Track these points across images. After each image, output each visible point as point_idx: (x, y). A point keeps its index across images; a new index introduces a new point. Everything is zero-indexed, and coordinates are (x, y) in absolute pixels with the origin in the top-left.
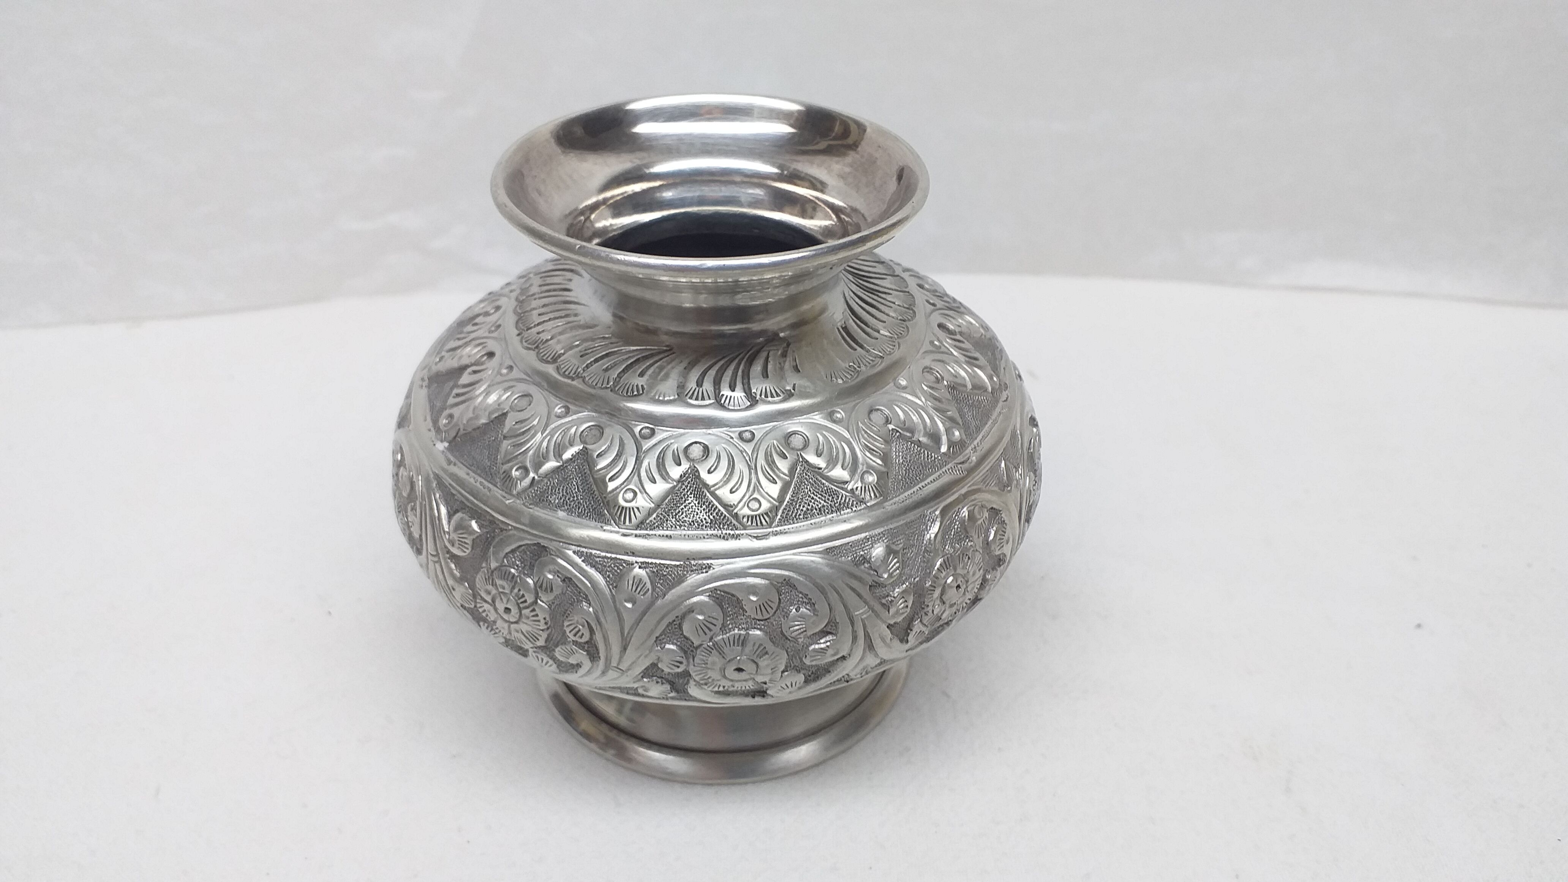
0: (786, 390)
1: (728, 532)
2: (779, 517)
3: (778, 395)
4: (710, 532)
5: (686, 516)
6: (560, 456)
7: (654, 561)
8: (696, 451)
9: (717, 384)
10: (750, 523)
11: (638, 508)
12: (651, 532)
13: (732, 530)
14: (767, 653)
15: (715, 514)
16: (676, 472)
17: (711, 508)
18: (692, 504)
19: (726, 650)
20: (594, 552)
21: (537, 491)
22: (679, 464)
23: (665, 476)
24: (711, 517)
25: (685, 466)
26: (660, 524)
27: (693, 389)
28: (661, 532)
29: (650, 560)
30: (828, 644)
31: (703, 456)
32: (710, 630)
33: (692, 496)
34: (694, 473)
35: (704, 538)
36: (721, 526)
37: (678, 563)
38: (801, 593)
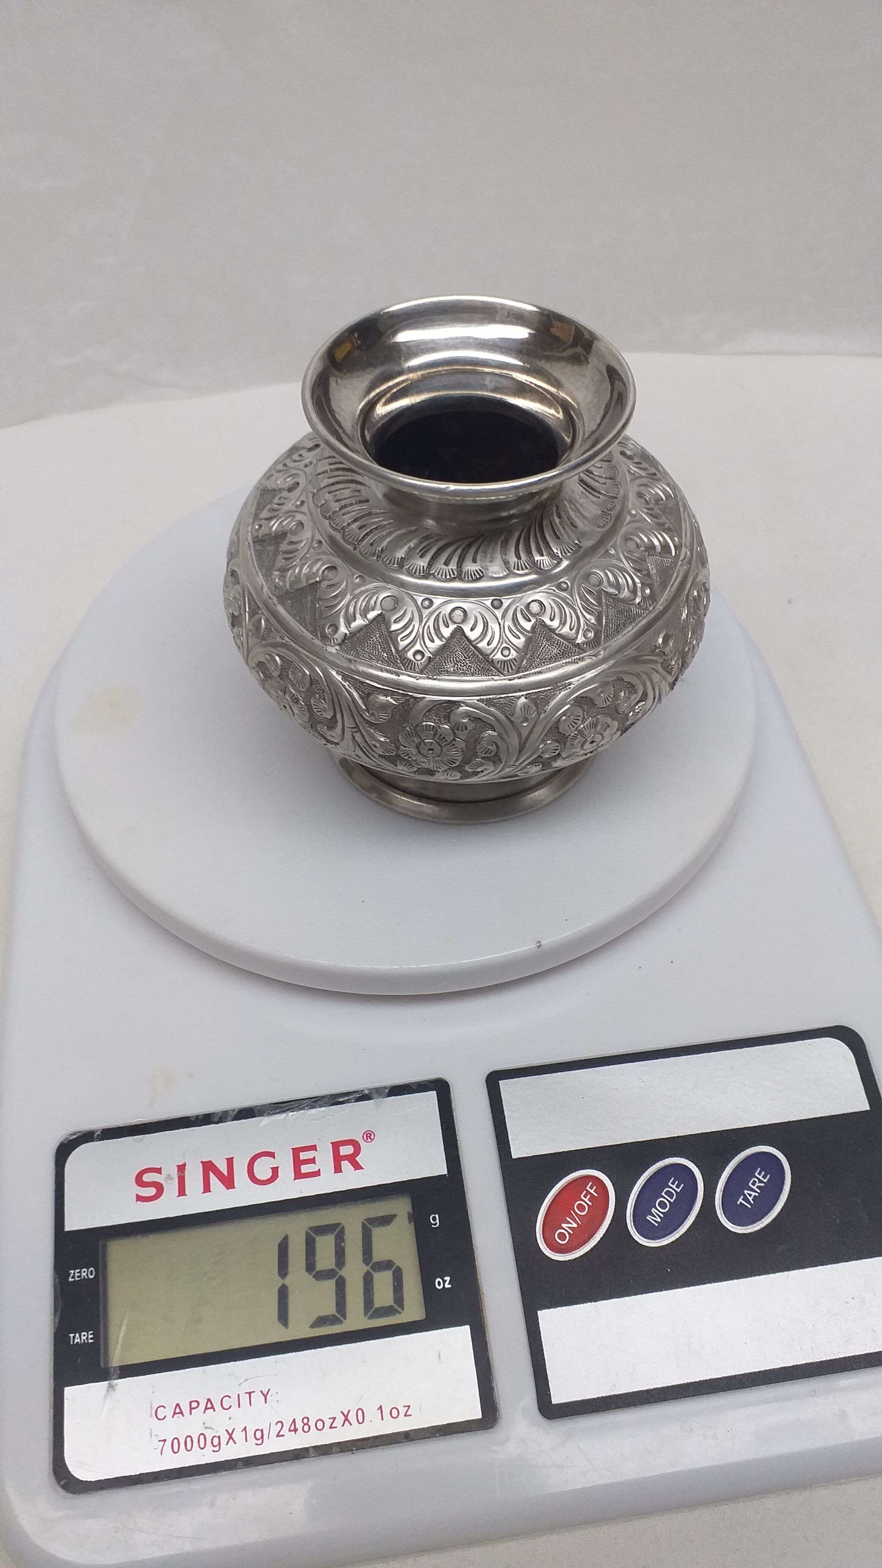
1: (575, 657)
2: (603, 637)
4: (564, 661)
5: (546, 655)
6: (441, 636)
7: (534, 691)
8: (535, 607)
9: (529, 552)
10: (588, 647)
11: (515, 659)
12: (526, 673)
13: (577, 655)
14: (609, 726)
15: (563, 648)
16: (528, 626)
17: (559, 645)
18: (547, 645)
19: (586, 733)
20: (491, 697)
21: (432, 666)
22: (528, 619)
23: (522, 631)
24: (562, 651)
25: (532, 619)
26: (530, 666)
27: (515, 562)
28: (533, 671)
29: (531, 692)
30: (640, 708)
31: (541, 610)
32: (576, 723)
33: (545, 640)
34: (541, 624)
35: (563, 666)
36: (570, 655)
37: (550, 688)
38: (626, 682)
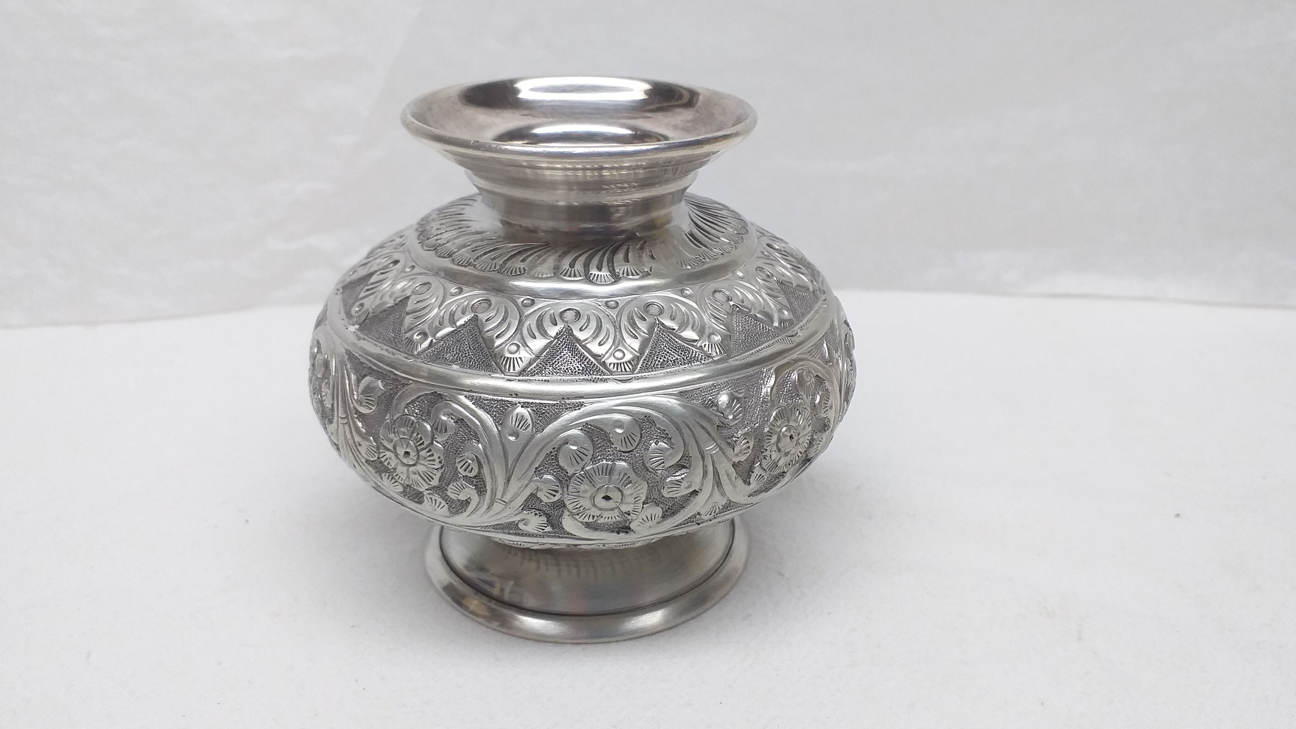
0: (644, 271)
1: (597, 377)
2: (640, 366)
3: (637, 274)
4: (581, 377)
5: (562, 365)
6: (455, 323)
7: (534, 401)
8: (570, 315)
9: (587, 266)
10: (615, 369)
11: (520, 358)
12: (531, 378)
13: (600, 375)
14: (630, 482)
15: (586, 363)
16: (553, 331)
17: (582, 358)
18: (567, 355)
19: (596, 478)
20: (483, 395)
21: (434, 351)
22: (556, 325)
23: (544, 334)
24: (583, 365)
25: (560, 326)
26: (540, 371)
27: (567, 269)
28: (541, 378)
29: (530, 401)
30: (683, 476)
31: (576, 319)
32: (583, 460)
33: (567, 349)
34: (570, 332)
35: (577, 381)
36: (591, 373)
37: (555, 402)
38: (659, 429)
